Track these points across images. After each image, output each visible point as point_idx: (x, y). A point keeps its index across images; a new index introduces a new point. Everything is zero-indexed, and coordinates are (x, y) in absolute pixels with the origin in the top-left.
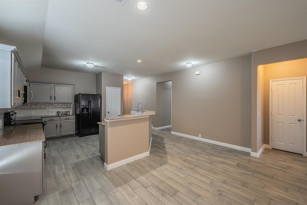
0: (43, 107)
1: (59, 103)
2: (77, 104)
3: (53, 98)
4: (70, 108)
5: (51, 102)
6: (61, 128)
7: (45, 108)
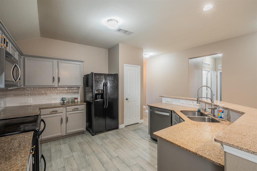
0: (43, 92)
1: (63, 87)
2: (87, 88)
3: (56, 80)
4: (78, 93)
5: (54, 85)
6: (67, 123)
7: (46, 94)
